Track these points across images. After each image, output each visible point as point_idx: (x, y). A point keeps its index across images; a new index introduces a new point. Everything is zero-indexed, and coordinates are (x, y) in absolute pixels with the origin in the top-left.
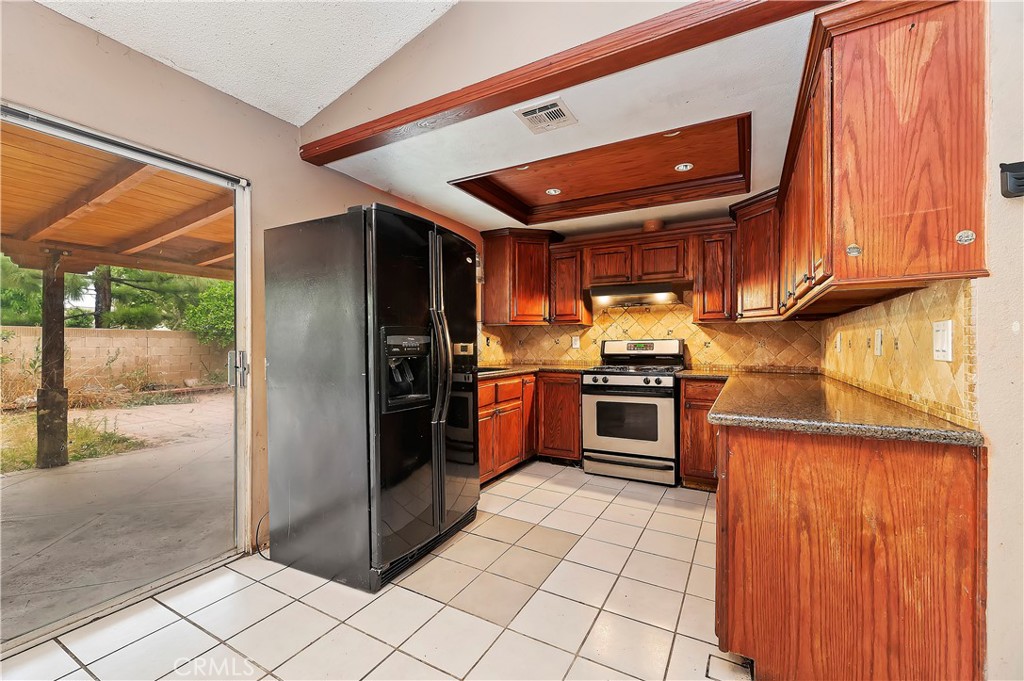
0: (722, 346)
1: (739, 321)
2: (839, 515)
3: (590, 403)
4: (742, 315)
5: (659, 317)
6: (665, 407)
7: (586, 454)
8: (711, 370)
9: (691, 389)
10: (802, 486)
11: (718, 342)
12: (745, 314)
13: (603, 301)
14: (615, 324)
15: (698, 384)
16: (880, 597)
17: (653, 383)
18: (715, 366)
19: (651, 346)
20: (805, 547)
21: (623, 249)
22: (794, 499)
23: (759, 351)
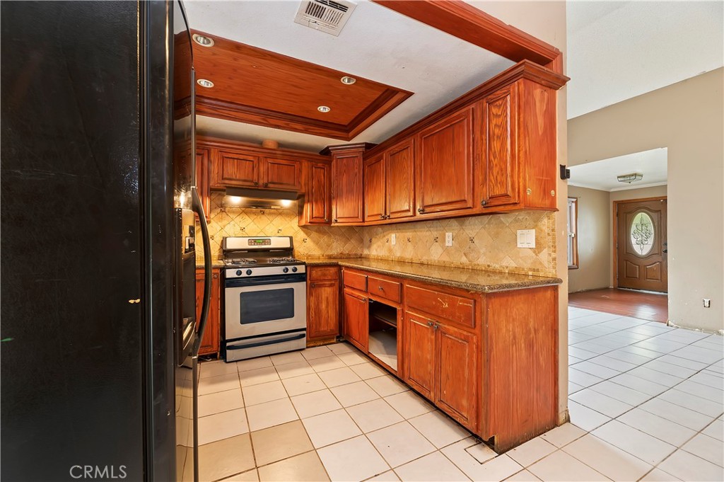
0: (314, 242)
1: (333, 225)
2: (524, 331)
3: (233, 295)
4: (336, 221)
5: (271, 218)
6: (300, 289)
7: (228, 344)
8: (307, 259)
9: (316, 273)
10: (513, 320)
11: (312, 238)
12: (339, 220)
13: (236, 200)
14: (232, 223)
15: (319, 269)
16: (535, 366)
17: (290, 272)
18: (309, 256)
19: (269, 242)
20: (515, 355)
21: (251, 158)
22: (511, 329)
23: (335, 245)
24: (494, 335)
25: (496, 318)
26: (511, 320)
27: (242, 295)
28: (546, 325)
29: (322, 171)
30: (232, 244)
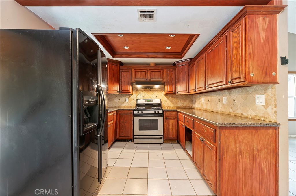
0: (170, 101)
1: (177, 94)
3: (136, 120)
4: (178, 92)
5: (153, 92)
6: (160, 119)
7: (135, 137)
8: (167, 108)
9: (167, 114)
10: (240, 142)
11: (169, 100)
12: (179, 92)
13: (139, 86)
14: (140, 94)
15: (169, 112)
17: (157, 113)
18: (168, 107)
19: (152, 101)
20: (241, 160)
21: (145, 71)
22: (238, 147)
23: (179, 102)
24: (225, 148)
25: (227, 139)
26: (238, 142)
27: (140, 120)
28: (267, 149)
29: (172, 72)
30: (140, 102)
